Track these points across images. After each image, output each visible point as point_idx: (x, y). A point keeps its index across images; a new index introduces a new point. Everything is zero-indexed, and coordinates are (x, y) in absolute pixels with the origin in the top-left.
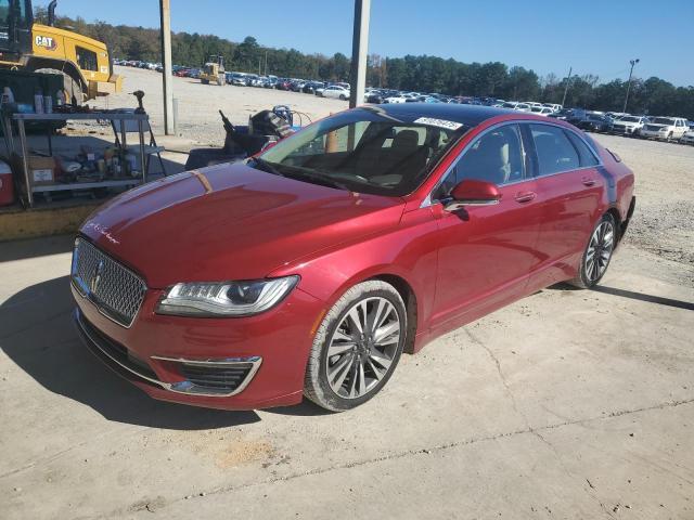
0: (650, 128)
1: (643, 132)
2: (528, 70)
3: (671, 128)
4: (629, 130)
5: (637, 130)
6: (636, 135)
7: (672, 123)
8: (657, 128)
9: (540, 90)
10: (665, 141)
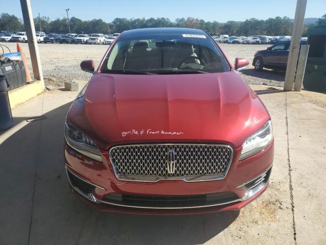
0: (92, 39)
1: (90, 41)
2: (11, 15)
3: (99, 38)
4: (84, 41)
5: (86, 41)
6: (86, 43)
7: (99, 36)
8: (95, 39)
9: (22, 26)
10: (99, 44)
